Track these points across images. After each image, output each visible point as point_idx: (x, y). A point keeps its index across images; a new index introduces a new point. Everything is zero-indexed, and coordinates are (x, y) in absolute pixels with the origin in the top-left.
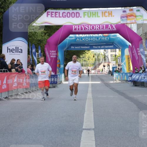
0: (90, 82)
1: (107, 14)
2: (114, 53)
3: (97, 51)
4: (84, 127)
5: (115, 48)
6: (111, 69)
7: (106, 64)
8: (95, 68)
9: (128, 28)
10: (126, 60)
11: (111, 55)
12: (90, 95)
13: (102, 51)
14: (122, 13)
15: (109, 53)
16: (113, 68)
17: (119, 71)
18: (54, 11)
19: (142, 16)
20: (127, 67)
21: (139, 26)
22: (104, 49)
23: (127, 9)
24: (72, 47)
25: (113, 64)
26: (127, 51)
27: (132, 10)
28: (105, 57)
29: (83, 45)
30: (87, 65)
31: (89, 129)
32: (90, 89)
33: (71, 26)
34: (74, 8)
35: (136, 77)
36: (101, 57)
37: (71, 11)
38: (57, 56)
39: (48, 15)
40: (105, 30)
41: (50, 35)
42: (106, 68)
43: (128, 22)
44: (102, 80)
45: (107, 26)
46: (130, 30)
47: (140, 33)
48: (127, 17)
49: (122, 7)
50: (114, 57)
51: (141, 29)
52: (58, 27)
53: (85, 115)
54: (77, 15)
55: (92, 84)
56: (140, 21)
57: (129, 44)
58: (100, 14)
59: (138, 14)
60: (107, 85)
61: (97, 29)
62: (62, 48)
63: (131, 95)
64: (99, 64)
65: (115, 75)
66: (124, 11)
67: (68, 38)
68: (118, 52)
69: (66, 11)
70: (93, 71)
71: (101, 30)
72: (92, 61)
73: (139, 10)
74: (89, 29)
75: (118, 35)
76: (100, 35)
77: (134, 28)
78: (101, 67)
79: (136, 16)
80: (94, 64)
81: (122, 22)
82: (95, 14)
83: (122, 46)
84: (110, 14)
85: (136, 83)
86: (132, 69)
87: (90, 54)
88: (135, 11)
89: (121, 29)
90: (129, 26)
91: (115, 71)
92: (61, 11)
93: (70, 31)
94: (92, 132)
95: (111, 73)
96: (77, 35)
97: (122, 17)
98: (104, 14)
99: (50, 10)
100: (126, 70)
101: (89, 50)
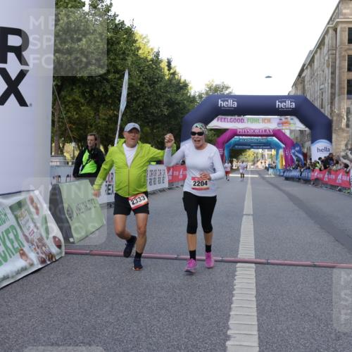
0: (250, 176)
1: (266, 121)
2: (270, 153)
3: (256, 151)
4: (244, 213)
5: (271, 148)
6: (267, 166)
7: (263, 161)
8: (254, 164)
9: (282, 132)
10: (280, 159)
11: (268, 154)
12: (249, 186)
13: (260, 151)
14: (278, 121)
15: (266, 152)
16: (269, 165)
17: (274, 168)
18: (223, 117)
19: (295, 124)
20: (281, 164)
21: (291, 132)
22: (263, 149)
23: (283, 118)
24: (236, 147)
25: (268, 161)
26: (281, 152)
27: (287, 118)
28: (263, 156)
29: (245, 145)
30: (247, 161)
31: (249, 215)
32: (249, 181)
33: (236, 130)
34: (239, 115)
35: (287, 174)
36: (259, 156)
37: (236, 117)
38: (224, 153)
39: (218, 120)
40: (264, 133)
41: (218, 136)
42: (263, 164)
43: (284, 128)
44: (259, 174)
45: (265, 131)
46: (284, 134)
47: (292, 137)
48: (282, 124)
49: (278, 115)
50: (270, 156)
51: (293, 134)
52: (226, 130)
53: (246, 203)
54: (242, 121)
55: (251, 178)
56: (293, 128)
57: (283, 146)
58: (261, 121)
59: (292, 122)
60: (264, 178)
61: (257, 132)
62: (229, 146)
63: (284, 188)
64: (258, 161)
65: (271, 171)
66: (281, 119)
67: (233, 139)
68: (273, 152)
69: (233, 117)
70: (252, 167)
71: (261, 133)
72: (251, 158)
73: (292, 119)
74: (250, 133)
75: (275, 138)
76: (260, 137)
77: (287, 133)
78: (259, 164)
79: (290, 124)
80: (253, 161)
81: (278, 128)
82: (257, 121)
83: (277, 147)
84: (269, 121)
85: (287, 179)
86: (284, 164)
87: (251, 153)
88: (289, 119)
89: (277, 134)
90: (283, 131)
91: (272, 168)
92: (229, 117)
93: (235, 133)
94: (251, 217)
95: (267, 169)
96: (241, 137)
97: (279, 124)
98: (264, 120)
99: (220, 117)
100: (279, 167)
101: (250, 149)
